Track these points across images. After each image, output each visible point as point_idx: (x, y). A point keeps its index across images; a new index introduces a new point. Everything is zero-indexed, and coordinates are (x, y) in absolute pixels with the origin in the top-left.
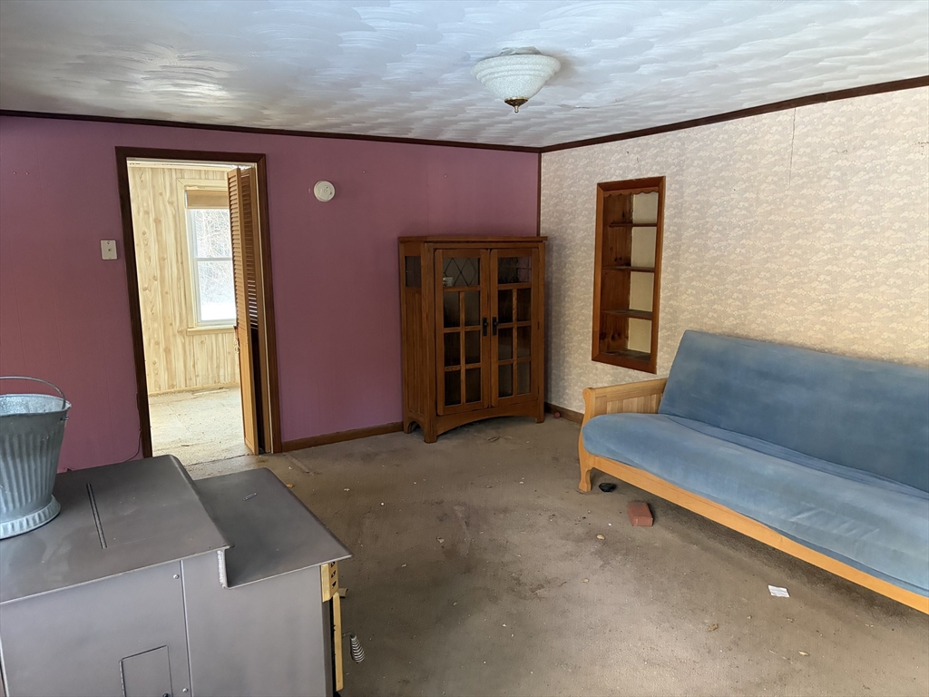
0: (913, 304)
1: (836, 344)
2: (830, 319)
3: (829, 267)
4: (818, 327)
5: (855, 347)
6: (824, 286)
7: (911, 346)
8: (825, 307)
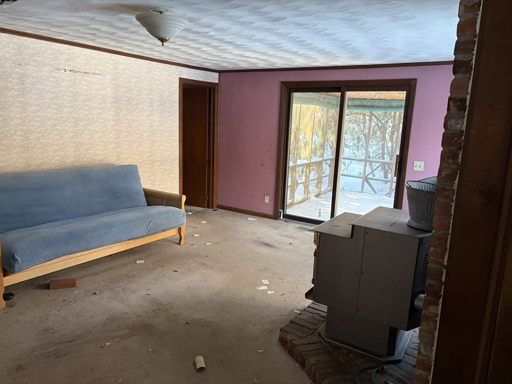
0: (66, 142)
1: (33, 168)
2: (27, 155)
3: (22, 127)
4: (21, 160)
5: (43, 167)
6: (20, 137)
7: (68, 161)
8: (23, 149)
